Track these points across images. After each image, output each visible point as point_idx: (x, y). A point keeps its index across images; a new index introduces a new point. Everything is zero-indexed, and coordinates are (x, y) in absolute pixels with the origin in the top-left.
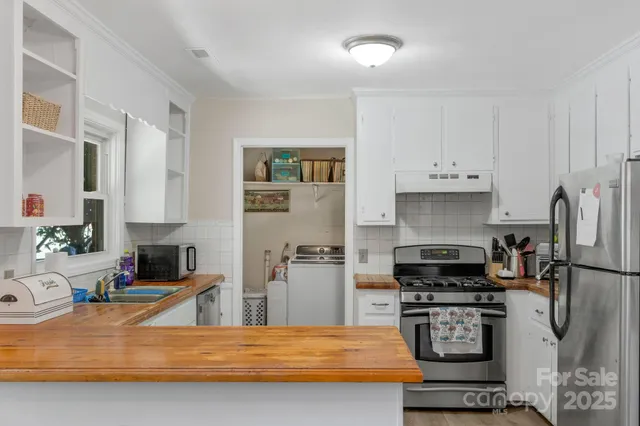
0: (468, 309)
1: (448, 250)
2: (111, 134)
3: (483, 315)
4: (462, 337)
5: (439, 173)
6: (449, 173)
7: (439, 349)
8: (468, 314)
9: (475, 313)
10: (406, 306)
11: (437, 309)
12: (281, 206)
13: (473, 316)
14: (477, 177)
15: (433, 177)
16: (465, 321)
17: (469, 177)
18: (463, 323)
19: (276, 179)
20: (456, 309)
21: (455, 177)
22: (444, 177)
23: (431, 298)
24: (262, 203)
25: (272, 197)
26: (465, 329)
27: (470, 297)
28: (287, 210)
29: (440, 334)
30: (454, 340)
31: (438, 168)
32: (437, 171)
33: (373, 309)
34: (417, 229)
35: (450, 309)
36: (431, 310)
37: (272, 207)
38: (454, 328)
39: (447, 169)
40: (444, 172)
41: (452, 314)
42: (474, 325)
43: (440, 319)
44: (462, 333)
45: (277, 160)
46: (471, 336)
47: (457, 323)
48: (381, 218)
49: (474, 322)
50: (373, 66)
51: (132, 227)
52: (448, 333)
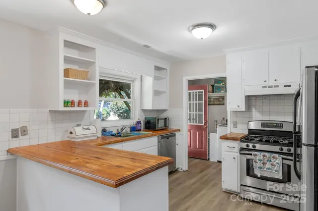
0: (273, 155)
1: (276, 124)
2: (135, 79)
3: (283, 159)
4: (269, 169)
5: (267, 85)
6: (273, 85)
7: (258, 173)
8: (273, 157)
9: (278, 157)
10: (242, 149)
11: (256, 153)
12: (222, 103)
13: (277, 158)
14: (290, 86)
15: (265, 87)
16: (272, 160)
17: (285, 86)
18: (271, 161)
19: (215, 92)
20: (266, 154)
21: (277, 86)
22: (269, 87)
23: (254, 146)
24: (213, 101)
25: (218, 99)
26: (272, 165)
27: (276, 148)
28: (223, 104)
29: (258, 166)
30: (265, 169)
31: (267, 83)
32: (266, 84)
33: (228, 149)
34: (262, 113)
35: (263, 154)
36: (253, 153)
37: (218, 103)
38: (266, 164)
39: (272, 83)
40: (270, 85)
41: (264, 156)
42: (277, 163)
43: (258, 158)
44: (270, 166)
45: (216, 84)
46: (275, 168)
47: (268, 161)
48: (237, 107)
49: (277, 161)
50: (202, 38)
51: (144, 111)
52: (262, 165)
